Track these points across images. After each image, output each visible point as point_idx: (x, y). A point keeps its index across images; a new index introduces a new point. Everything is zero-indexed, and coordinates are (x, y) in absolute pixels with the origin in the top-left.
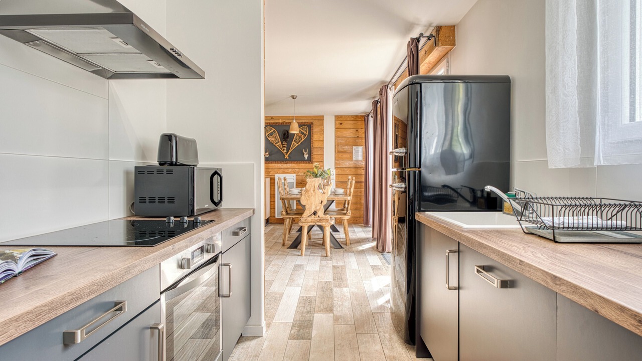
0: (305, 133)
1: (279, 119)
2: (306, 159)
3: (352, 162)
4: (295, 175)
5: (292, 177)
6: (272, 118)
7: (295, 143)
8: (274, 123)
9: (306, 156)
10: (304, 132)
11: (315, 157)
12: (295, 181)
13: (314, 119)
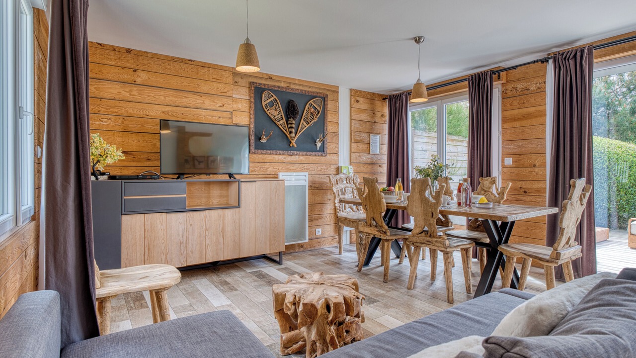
0: (318, 109)
1: (280, 81)
2: (318, 149)
3: (369, 156)
4: (307, 174)
5: (304, 177)
6: (270, 78)
7: (305, 123)
8: (274, 86)
9: (319, 145)
10: (316, 107)
11: (329, 147)
12: (307, 184)
13: (327, 90)
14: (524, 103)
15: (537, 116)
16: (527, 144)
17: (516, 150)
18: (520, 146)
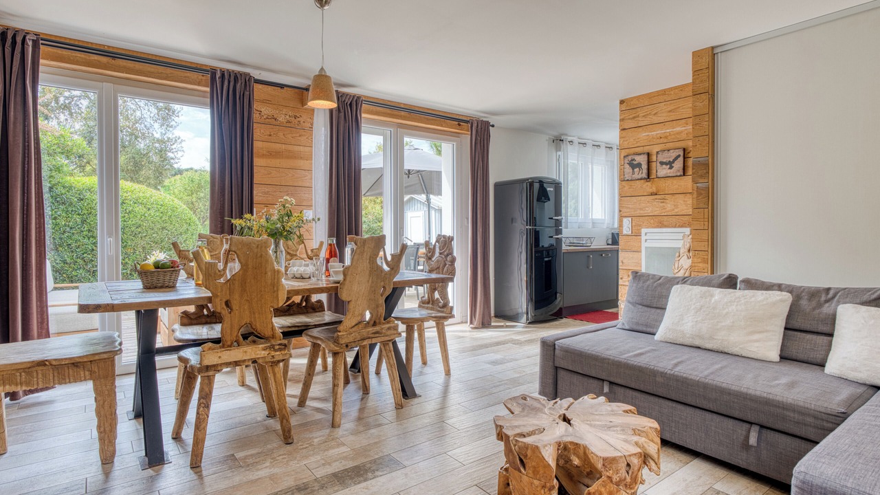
14: (270, 135)
15: (288, 158)
16: (275, 191)
17: (260, 198)
18: (265, 193)
